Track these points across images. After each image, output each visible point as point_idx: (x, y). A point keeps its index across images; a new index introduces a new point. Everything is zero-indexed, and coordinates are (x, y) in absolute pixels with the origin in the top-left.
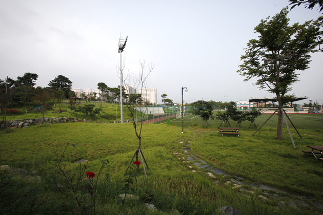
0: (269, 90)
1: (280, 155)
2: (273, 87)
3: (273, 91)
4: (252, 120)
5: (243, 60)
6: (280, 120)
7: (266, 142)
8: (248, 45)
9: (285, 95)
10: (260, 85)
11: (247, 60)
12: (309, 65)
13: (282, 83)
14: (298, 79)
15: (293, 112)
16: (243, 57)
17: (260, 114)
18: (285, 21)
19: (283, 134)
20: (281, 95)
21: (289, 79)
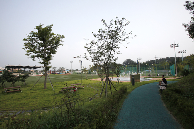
0: (40, 63)
1: (51, 95)
2: (42, 61)
3: (43, 63)
4: (23, 81)
5: (25, 41)
6: (46, 78)
7: (40, 91)
8: (30, 34)
9: (48, 66)
10: (32, 59)
11: (27, 42)
12: (56, 53)
13: (46, 60)
14: (53, 59)
15: (36, 75)
16: (25, 40)
17: (29, 76)
18: (50, 30)
19: (47, 86)
20: (46, 65)
21: (49, 58)
